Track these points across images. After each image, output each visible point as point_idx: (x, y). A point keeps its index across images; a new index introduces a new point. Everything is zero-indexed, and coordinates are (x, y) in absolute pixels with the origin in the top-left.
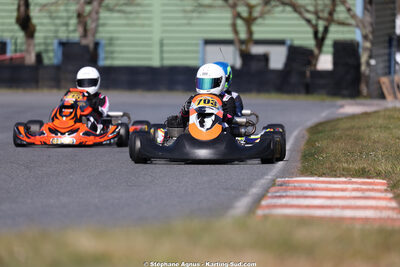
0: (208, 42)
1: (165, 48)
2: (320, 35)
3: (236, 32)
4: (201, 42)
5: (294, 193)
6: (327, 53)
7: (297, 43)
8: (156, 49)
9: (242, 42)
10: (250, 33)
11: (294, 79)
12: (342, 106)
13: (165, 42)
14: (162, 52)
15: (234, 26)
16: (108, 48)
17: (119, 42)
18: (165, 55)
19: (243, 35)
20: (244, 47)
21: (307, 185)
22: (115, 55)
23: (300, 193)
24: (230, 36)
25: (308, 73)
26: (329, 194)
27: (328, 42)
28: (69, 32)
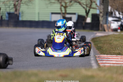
0: (52, 13)
1: (40, 15)
2: (87, 12)
3: (61, 10)
4: (50, 13)
5: (105, 60)
6: (90, 17)
7: (80, 14)
8: (37, 15)
9: (63, 14)
10: (66, 11)
11: (79, 25)
12: (96, 34)
13: (40, 13)
14: (39, 16)
15: (61, 9)
16: (21, 15)
17: (25, 13)
18: (40, 17)
19: (64, 12)
20: (64, 15)
21: (106, 57)
22: (24, 17)
23: (107, 59)
24: (59, 11)
25: (84, 23)
26: (115, 60)
27: (90, 14)
28: (10, 10)
